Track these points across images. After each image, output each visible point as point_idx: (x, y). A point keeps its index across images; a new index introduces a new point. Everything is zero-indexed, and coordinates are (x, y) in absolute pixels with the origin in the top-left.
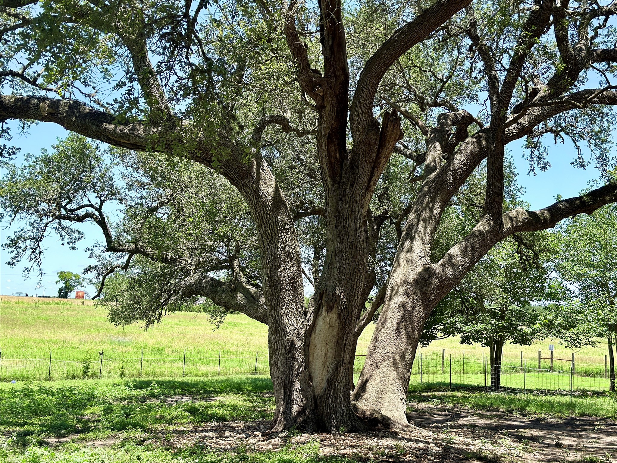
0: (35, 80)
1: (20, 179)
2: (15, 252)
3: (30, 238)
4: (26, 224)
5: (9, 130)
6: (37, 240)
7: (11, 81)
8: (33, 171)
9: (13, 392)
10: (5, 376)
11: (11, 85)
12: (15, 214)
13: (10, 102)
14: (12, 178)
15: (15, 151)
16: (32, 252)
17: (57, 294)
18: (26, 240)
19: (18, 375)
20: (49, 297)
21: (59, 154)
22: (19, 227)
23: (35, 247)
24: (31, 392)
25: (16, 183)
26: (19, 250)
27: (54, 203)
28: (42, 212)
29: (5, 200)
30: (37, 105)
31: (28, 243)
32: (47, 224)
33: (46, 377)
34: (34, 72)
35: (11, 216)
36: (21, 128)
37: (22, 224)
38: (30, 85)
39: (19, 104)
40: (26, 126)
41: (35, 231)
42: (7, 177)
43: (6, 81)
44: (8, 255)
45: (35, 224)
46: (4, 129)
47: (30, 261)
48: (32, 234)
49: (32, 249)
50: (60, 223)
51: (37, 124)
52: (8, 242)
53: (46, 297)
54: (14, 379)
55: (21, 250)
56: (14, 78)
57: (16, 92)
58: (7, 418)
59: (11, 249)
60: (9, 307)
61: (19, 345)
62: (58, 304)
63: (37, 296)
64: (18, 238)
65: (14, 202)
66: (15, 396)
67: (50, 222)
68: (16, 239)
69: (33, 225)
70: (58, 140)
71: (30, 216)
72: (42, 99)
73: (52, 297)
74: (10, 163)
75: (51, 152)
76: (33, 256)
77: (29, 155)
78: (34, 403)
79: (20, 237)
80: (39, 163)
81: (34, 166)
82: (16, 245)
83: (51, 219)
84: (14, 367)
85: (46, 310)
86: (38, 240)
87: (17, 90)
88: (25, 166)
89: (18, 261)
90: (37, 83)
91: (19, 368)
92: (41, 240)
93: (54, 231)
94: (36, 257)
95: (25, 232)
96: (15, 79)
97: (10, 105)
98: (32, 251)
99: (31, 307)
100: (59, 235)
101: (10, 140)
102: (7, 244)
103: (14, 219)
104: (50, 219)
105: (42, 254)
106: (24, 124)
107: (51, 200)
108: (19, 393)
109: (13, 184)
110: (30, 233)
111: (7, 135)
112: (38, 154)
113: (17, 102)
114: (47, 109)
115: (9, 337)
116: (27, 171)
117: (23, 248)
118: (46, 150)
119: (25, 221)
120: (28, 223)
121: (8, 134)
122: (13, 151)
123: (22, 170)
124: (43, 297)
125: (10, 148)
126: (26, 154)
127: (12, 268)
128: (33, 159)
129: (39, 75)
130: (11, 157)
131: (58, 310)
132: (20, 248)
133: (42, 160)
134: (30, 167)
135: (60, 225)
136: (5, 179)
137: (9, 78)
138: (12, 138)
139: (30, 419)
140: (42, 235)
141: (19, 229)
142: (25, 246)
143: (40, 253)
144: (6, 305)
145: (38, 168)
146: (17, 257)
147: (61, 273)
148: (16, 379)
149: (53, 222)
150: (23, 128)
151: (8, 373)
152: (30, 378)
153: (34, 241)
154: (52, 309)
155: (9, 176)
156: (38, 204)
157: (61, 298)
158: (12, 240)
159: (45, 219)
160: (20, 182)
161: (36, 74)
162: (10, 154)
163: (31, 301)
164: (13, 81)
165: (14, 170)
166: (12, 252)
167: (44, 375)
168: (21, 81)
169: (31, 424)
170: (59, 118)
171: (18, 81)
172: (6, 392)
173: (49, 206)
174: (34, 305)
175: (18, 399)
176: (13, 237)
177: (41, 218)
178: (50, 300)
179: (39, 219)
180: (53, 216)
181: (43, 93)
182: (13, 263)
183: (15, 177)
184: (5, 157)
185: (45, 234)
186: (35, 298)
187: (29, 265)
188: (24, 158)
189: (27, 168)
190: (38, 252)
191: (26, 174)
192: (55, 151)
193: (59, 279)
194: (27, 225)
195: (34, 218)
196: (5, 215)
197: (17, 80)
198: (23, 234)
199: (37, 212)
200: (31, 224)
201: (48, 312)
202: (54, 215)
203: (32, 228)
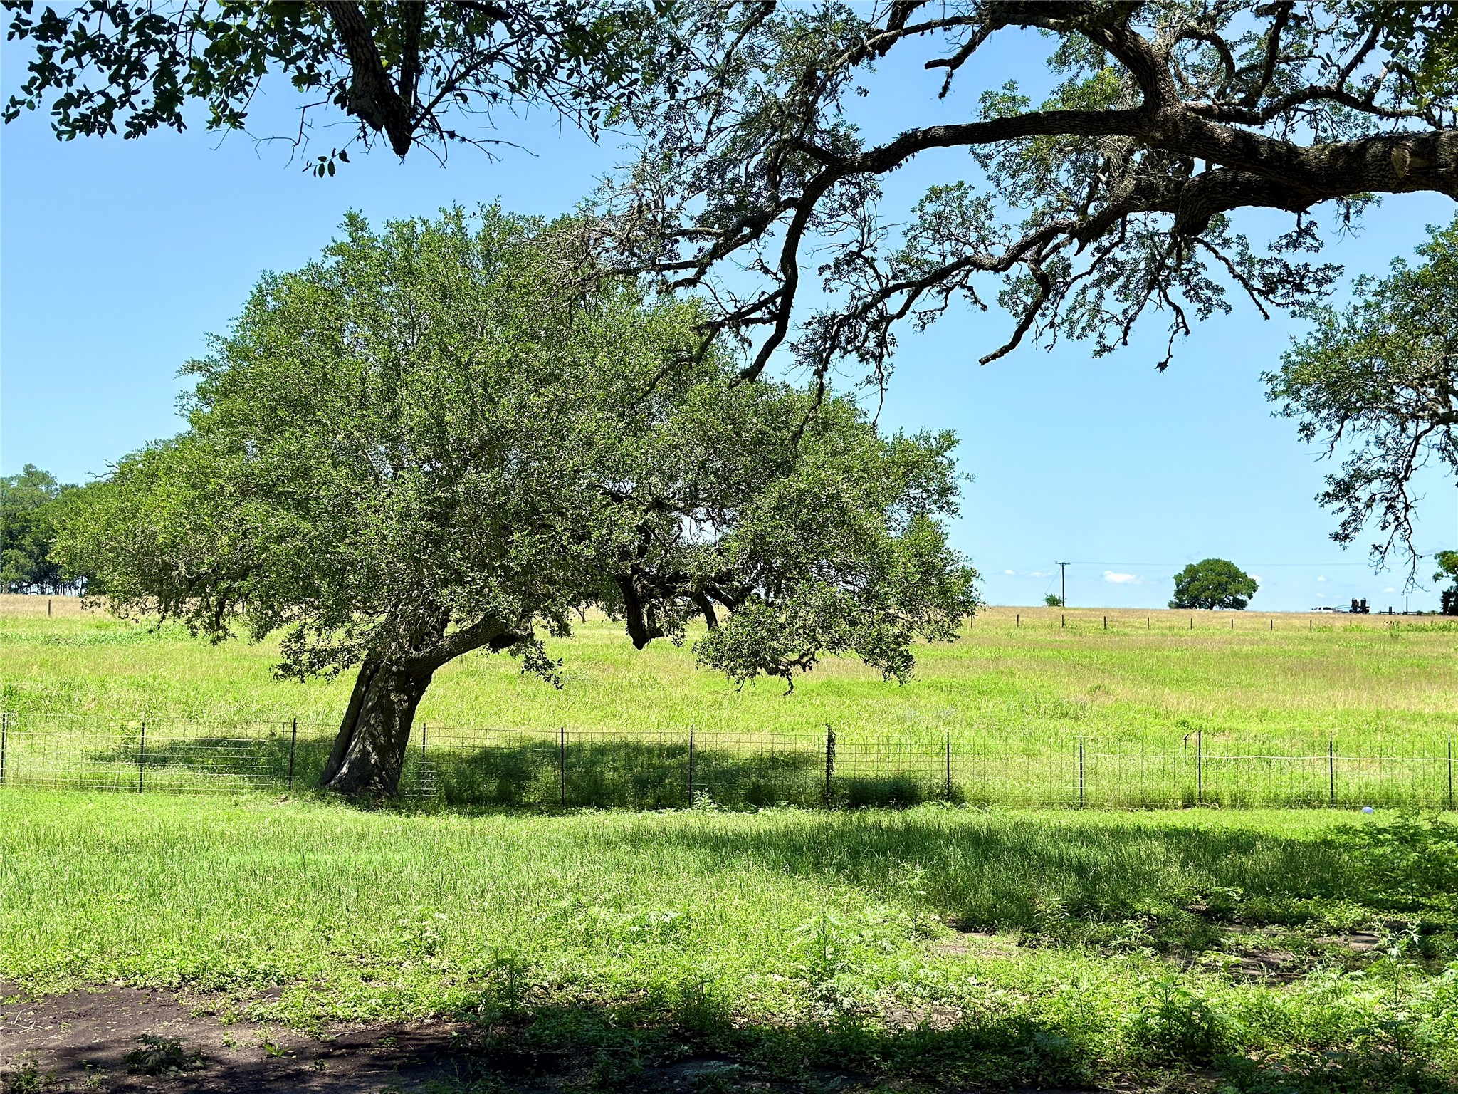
0: (1370, 96)
1: (1346, 340)
2: (1349, 511)
3: (1378, 474)
4: (1368, 443)
5: (1314, 229)
6: (1396, 478)
7: (1310, 113)
8: (1375, 317)
9: (1375, 833)
10: (1346, 795)
11: (1310, 123)
12: (1342, 421)
13: (1320, 160)
14: (1327, 339)
15: (1331, 274)
16: (1388, 508)
17: (1438, 607)
18: (1370, 481)
19: (1376, 793)
20: (1420, 613)
21: (1435, 266)
22: (1353, 452)
23: (1392, 495)
24: (1414, 834)
25: (1337, 350)
26: (1356, 504)
27: (1432, 386)
28: (1404, 411)
29: (1317, 393)
30: (1385, 155)
31: (1377, 486)
32: (1417, 438)
33: (1444, 802)
34: (1365, 80)
35: (1331, 428)
36: (1342, 218)
37: (1358, 442)
38: (1355, 111)
39: (1340, 162)
40: (1352, 211)
41: (1390, 458)
42: (1316, 339)
43: (1299, 114)
44: (1333, 516)
45: (1389, 440)
46: (1303, 226)
47: (1384, 528)
48: (1384, 466)
49: (1387, 499)
50: (1447, 433)
51: (1379, 202)
52: (1331, 489)
53: (1413, 614)
54: (1368, 803)
55: (1360, 506)
56: (1316, 103)
57: (1323, 135)
58: (1375, 892)
59: (1337, 505)
60: (1329, 640)
61: (1366, 726)
62: (1444, 629)
63: (1390, 613)
64: (1351, 477)
65: (1337, 393)
66: (1383, 843)
67: (1426, 432)
68: (1347, 479)
69: (1384, 443)
70: (1432, 232)
71: (1374, 423)
72: (1394, 140)
73: (1428, 614)
74: (1321, 304)
75: (1417, 264)
76: (1390, 518)
77: (1363, 280)
78: (1429, 861)
79: (1357, 474)
80: (1388, 294)
81: (1378, 304)
82: (1348, 492)
83: (1427, 426)
84: (1365, 775)
85: (1417, 643)
86: (1398, 478)
87: (1325, 131)
88: (1356, 308)
89: (1356, 530)
90: (1374, 104)
91: (1375, 778)
92: (1406, 478)
93: (1436, 454)
94: (1397, 518)
95: (1368, 462)
96: (1319, 106)
97: (1321, 168)
98: (1385, 504)
99: (1381, 639)
100: (1448, 462)
101: (1317, 250)
102: (1327, 494)
103: (1339, 434)
104: (1425, 426)
105: (1411, 511)
106: (1348, 207)
107: (1426, 379)
108: (1389, 837)
109: (1330, 353)
110: (1378, 464)
111: (1310, 240)
112: (1385, 273)
113: (1336, 159)
114: (1408, 160)
115: (1340, 707)
116: (1360, 318)
117: (1365, 499)
118: (1402, 261)
119: (1366, 435)
120: (1373, 439)
121: (1313, 236)
122: (1326, 275)
123: (1347, 318)
124: (1406, 613)
125: (1318, 269)
126: (1357, 278)
127: (1345, 548)
128: (1374, 286)
129: (1377, 84)
130: (1323, 289)
131: (1448, 644)
132: (1358, 500)
133: (1396, 287)
134: (1367, 306)
135: (1449, 438)
136: (1312, 343)
137: (1306, 106)
138: (1321, 244)
139: (1429, 896)
140: (1409, 466)
141: (1354, 457)
142: (1368, 495)
143: (1407, 507)
144: (1323, 636)
145: (1387, 307)
146: (1354, 521)
147: (1444, 554)
148: (1371, 802)
149: (1433, 432)
150: (1347, 218)
151: (1353, 790)
152: (1405, 802)
153: (1389, 480)
154: (1431, 643)
155: (1319, 335)
156: (1393, 392)
157: (1450, 614)
158: (1338, 484)
159: (1411, 425)
160: (1347, 344)
161: (1370, 83)
162: (1319, 284)
163: (1380, 625)
164: (1314, 112)
165: (1330, 321)
166: (1341, 509)
167: (1438, 796)
168: (1333, 107)
169: (1432, 908)
170: (1441, 177)
171: (1327, 108)
172: (1356, 833)
173: (1418, 395)
174: (1388, 634)
175: (1389, 850)
176: (1340, 475)
177: (1402, 424)
178: (1426, 622)
179: (1399, 428)
180: (1431, 417)
181: (1386, 126)
182: (1347, 537)
183: (1333, 336)
184: (1308, 292)
185: (1414, 463)
186: (1388, 618)
187: (1382, 538)
188: (1352, 288)
189: (1362, 311)
190: (1400, 506)
191: (1358, 326)
192: (1426, 259)
193: (1440, 570)
194: (1372, 445)
195: (1385, 427)
196: (1317, 426)
197: (1323, 106)
198: (1364, 467)
199: (1394, 411)
200: (1380, 442)
201: (1421, 650)
202: (1435, 414)
203: (1383, 452)
